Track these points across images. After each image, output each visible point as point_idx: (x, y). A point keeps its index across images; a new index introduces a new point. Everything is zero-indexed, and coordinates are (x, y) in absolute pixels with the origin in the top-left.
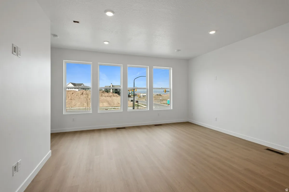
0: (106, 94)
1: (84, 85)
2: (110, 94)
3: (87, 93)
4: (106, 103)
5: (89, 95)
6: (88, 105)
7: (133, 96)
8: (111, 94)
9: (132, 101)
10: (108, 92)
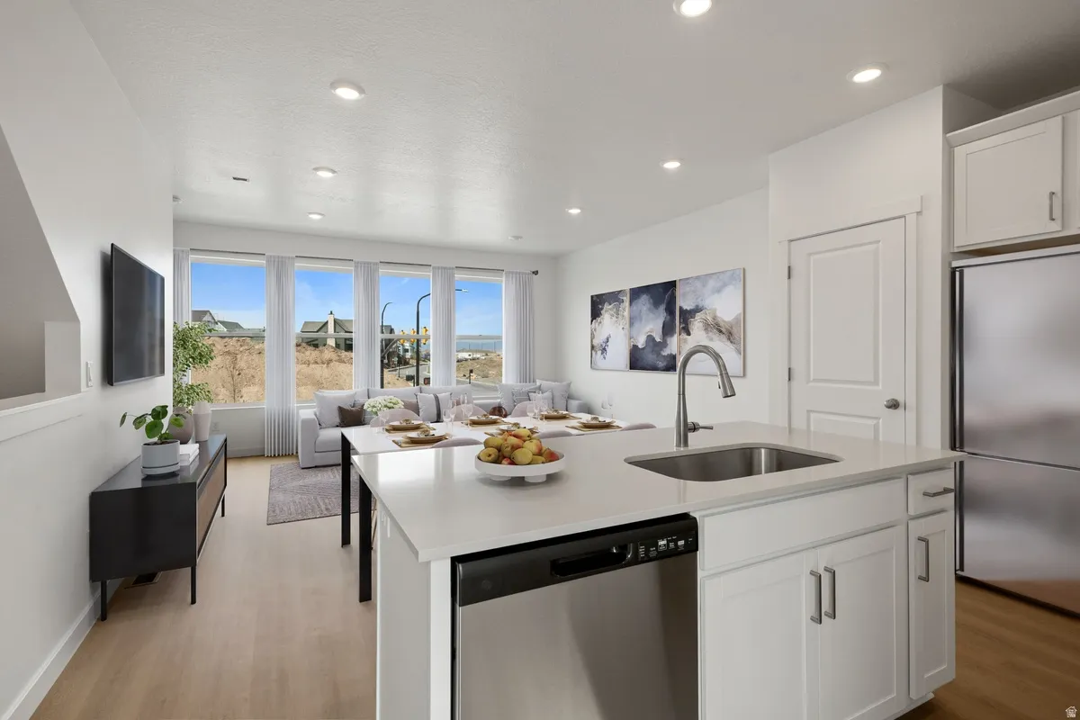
0: (308, 353)
1: (213, 318)
2: (326, 351)
3: (232, 349)
4: (309, 387)
5: (239, 356)
6: (237, 395)
7: (413, 362)
8: (328, 354)
9: (409, 378)
10: (316, 346)
